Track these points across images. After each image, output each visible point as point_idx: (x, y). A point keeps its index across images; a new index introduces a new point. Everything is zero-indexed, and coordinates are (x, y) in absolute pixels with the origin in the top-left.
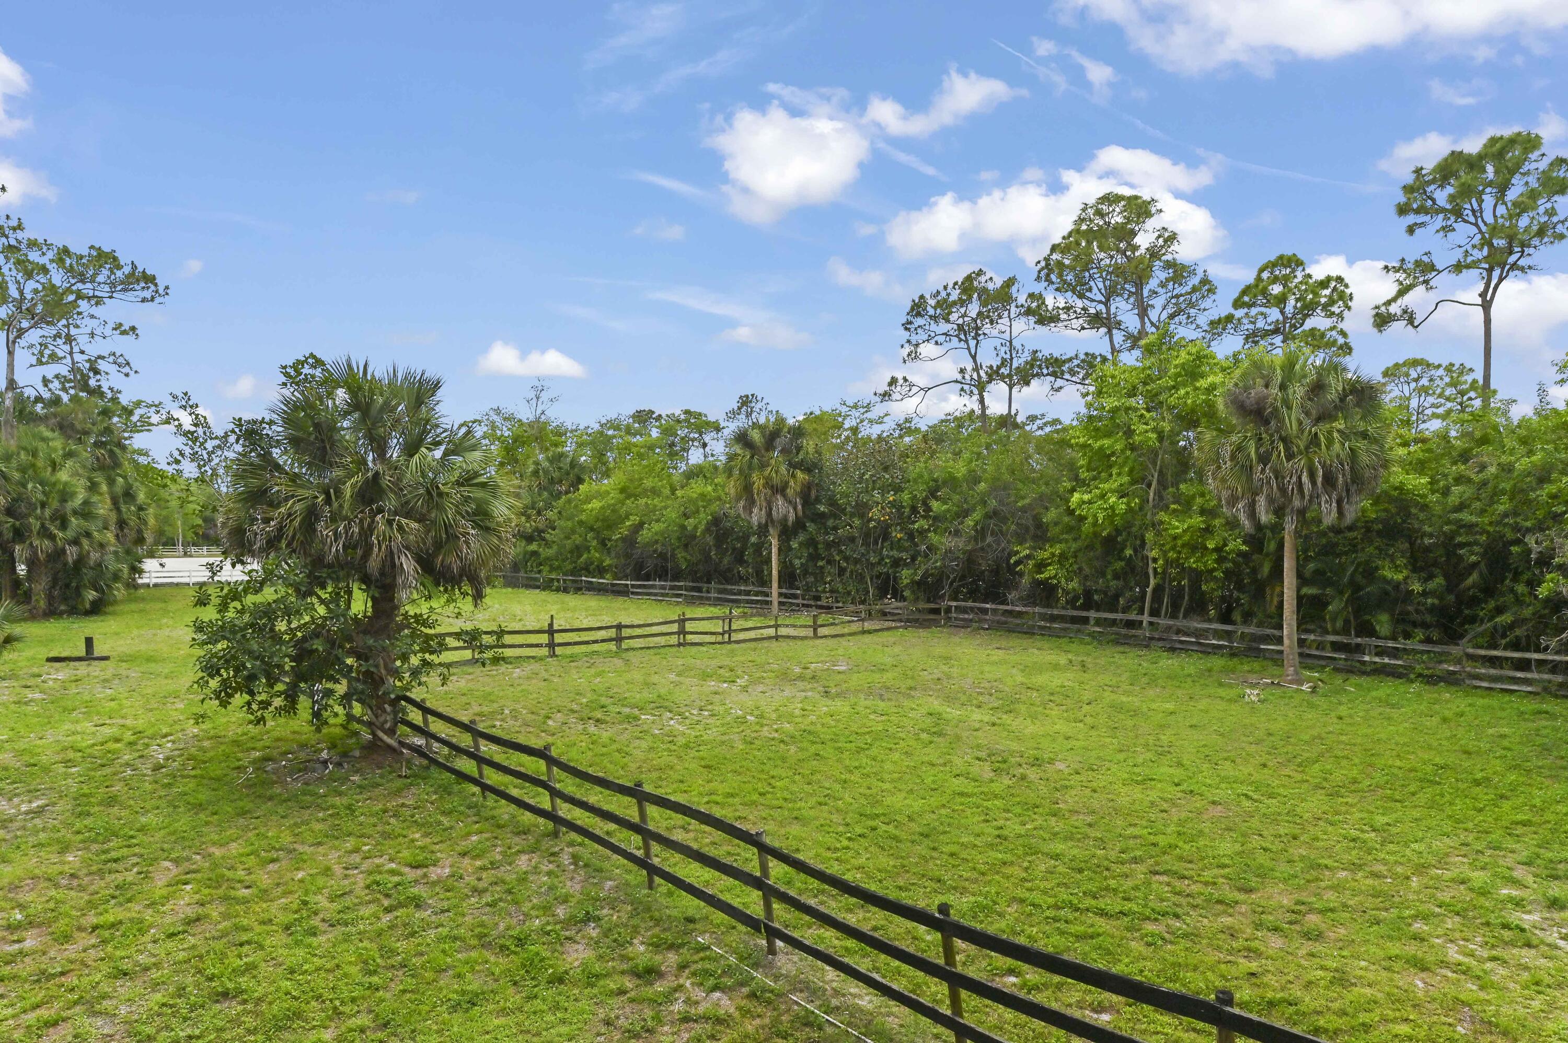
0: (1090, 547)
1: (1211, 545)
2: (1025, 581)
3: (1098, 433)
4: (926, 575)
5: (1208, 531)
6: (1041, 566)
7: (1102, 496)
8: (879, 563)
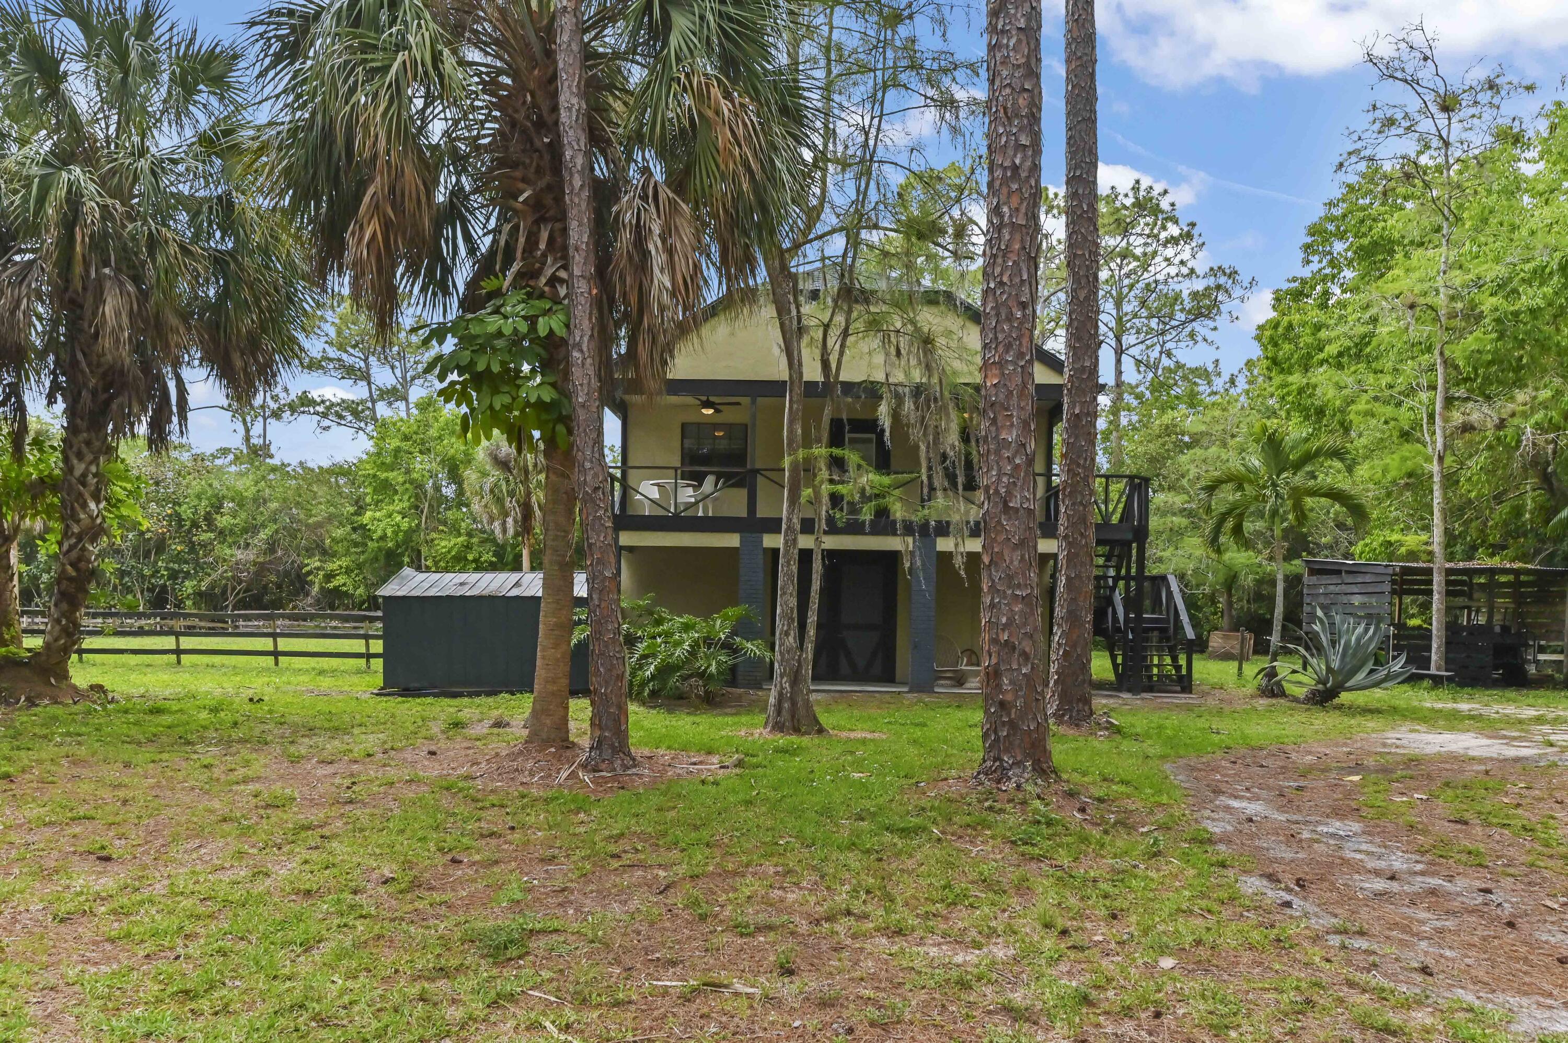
0: (376, 559)
1: (470, 557)
2: (316, 589)
3: (384, 466)
4: (212, 586)
5: (468, 547)
6: (329, 577)
7: (390, 516)
8: (153, 576)
